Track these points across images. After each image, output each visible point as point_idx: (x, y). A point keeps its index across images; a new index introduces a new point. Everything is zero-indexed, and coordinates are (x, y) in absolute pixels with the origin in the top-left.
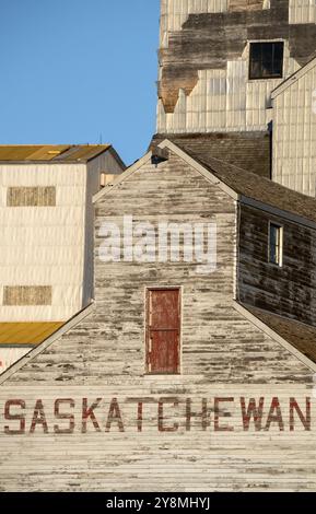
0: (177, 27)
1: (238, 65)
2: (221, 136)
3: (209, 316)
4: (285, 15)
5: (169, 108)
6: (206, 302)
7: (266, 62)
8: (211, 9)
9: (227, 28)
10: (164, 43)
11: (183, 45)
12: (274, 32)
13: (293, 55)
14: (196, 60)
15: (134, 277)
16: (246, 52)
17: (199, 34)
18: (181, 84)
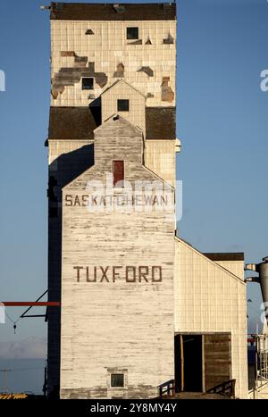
0: (57, 72)
1: (79, 85)
2: (73, 108)
3: (133, 170)
4: (93, 70)
5: (55, 98)
6: (132, 165)
7: (88, 84)
8: (68, 66)
9: (74, 73)
10: (53, 77)
11: (59, 77)
12: (90, 74)
13: (97, 82)
14: (63, 82)
15: (108, 157)
16: (81, 80)
17: (64, 74)
18: (59, 90)
